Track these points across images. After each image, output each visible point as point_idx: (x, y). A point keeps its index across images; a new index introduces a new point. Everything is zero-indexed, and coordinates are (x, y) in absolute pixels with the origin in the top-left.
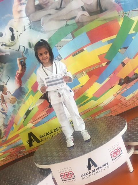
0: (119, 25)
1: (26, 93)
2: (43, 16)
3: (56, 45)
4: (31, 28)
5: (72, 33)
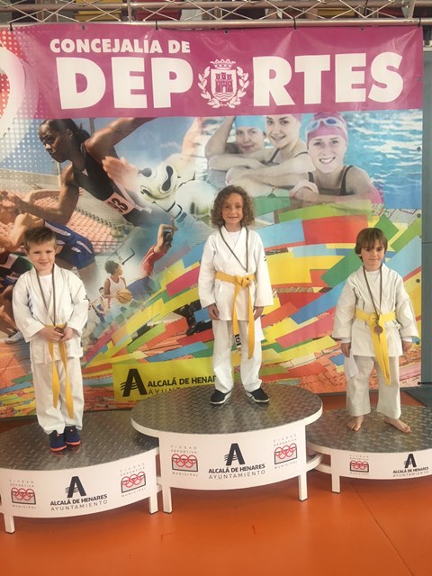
1: (154, 293)
2: (235, 167)
5: (276, 213)
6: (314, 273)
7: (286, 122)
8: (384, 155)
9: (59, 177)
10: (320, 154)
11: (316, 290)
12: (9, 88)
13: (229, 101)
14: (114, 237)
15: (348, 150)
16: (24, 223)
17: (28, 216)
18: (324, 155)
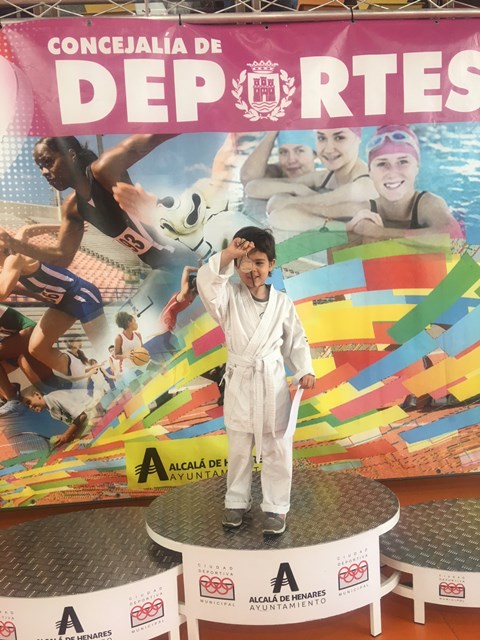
0: (446, 271)
2: (277, 194)
3: (284, 266)
4: (240, 211)
5: (330, 252)
6: (379, 326)
7: (341, 138)
8: (465, 178)
9: (59, 208)
10: (384, 178)
11: (381, 347)
13: (270, 113)
14: (128, 282)
15: (420, 172)
16: (15, 265)
17: (20, 256)
18: (390, 178)
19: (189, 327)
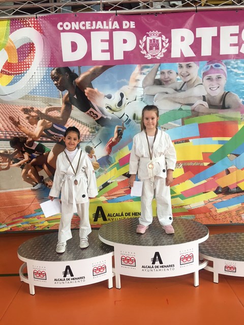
0: (238, 129)
2: (159, 93)
3: (161, 126)
4: (142, 100)
5: (183, 120)
6: (204, 154)
7: (190, 67)
9: (61, 99)
10: (210, 85)
11: (206, 164)
12: (35, 50)
13: (157, 55)
14: (90, 132)
16: (42, 125)
17: (44, 121)
18: (213, 85)
19: (117, 153)
